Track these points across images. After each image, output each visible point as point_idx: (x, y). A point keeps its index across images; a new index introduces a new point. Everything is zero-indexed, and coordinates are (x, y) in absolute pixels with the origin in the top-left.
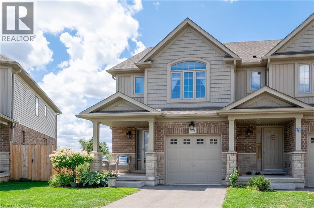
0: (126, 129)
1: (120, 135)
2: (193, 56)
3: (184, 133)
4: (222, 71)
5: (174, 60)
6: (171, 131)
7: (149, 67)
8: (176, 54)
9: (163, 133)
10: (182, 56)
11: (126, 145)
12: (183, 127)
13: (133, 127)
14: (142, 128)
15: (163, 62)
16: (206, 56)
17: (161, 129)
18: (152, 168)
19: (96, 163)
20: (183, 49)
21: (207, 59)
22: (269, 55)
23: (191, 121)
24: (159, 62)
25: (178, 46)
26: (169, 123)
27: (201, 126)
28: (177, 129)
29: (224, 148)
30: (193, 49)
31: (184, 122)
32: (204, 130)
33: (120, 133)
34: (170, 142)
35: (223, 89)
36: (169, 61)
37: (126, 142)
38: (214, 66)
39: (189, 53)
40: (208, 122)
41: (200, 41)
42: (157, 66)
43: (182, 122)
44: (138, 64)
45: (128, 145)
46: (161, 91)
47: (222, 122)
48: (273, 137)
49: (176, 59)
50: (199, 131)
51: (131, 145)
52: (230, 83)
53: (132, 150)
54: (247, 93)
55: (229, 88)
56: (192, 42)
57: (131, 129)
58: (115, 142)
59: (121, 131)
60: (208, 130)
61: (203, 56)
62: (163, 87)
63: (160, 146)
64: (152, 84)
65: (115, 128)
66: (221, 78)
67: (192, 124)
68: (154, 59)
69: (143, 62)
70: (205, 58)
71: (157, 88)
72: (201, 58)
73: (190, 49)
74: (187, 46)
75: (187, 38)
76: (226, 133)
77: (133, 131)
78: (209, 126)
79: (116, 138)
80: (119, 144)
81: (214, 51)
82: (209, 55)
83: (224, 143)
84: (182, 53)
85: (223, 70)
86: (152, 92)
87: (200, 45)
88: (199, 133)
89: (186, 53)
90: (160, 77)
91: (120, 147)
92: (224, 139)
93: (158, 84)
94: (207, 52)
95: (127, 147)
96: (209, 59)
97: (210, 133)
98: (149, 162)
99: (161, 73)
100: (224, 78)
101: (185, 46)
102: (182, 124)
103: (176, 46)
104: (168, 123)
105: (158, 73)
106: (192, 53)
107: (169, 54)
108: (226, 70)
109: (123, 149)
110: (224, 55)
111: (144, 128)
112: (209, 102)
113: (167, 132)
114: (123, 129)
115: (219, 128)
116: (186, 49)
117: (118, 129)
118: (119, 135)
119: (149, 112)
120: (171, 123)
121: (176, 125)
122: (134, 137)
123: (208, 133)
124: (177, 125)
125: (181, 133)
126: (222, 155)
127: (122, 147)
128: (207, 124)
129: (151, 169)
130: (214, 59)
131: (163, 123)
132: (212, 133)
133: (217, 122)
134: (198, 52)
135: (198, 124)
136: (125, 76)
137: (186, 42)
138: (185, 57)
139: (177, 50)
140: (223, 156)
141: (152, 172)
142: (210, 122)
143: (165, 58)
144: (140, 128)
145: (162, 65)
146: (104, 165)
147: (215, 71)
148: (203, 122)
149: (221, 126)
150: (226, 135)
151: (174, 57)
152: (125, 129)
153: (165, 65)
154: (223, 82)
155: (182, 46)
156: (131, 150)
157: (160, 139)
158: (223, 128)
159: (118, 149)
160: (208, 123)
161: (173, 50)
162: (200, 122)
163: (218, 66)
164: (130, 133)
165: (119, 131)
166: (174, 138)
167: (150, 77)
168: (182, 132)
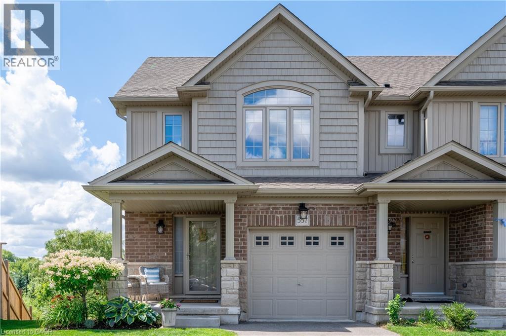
0: (154, 216)
1: (142, 227)
2: (287, 78)
3: (286, 226)
4: (342, 110)
5: (251, 85)
6: (261, 221)
7: (202, 95)
8: (255, 72)
9: (245, 224)
10: (266, 78)
11: (154, 247)
12: (285, 213)
13: (167, 213)
14: (185, 213)
15: (227, 87)
16: (311, 79)
17: (241, 217)
18: (234, 290)
19: (122, 281)
20: (267, 65)
21: (314, 85)
22: (432, 85)
23: (301, 202)
24: (221, 87)
25: (259, 58)
26: (257, 205)
27: (318, 212)
28: (273, 217)
29: (361, 254)
30: (287, 65)
31: (287, 205)
32: (324, 220)
33: (141, 223)
34: (254, 241)
35: (344, 144)
36: (240, 86)
37: (154, 240)
38: (327, 101)
39: (279, 72)
40: (330, 205)
41: (300, 51)
42: (216, 94)
43: (282, 205)
44: (183, 89)
45: (157, 247)
46: (226, 144)
47: (358, 205)
48: (428, 234)
49: (254, 83)
50: (315, 222)
51: (164, 247)
52: (357, 133)
53: (167, 257)
54: (381, 153)
55: (354, 142)
56: (284, 51)
57: (164, 216)
58: (131, 240)
59: (144, 219)
60: (332, 219)
61: (306, 79)
62: (229, 137)
63: (239, 249)
64: (208, 130)
65: (131, 213)
66: (340, 122)
67: (302, 208)
68: (210, 80)
69: (191, 86)
70: (308, 84)
71: (216, 137)
72: (302, 83)
73: (282, 65)
74: (276, 58)
75: (275, 44)
76: (364, 226)
77: (167, 219)
78: (333, 213)
79: (133, 233)
80: (139, 245)
81: (326, 72)
82: (318, 79)
83: (362, 244)
84: (266, 72)
85: (344, 108)
86: (207, 144)
87: (301, 58)
88: (316, 225)
89: (273, 72)
90: (222, 115)
91: (141, 250)
92: (361, 236)
93: (219, 130)
94: (313, 72)
95: (154, 250)
96: (317, 86)
97: (335, 226)
98: (229, 278)
99: (225, 108)
100: (347, 122)
101: (270, 58)
102: (283, 208)
103: (253, 58)
104: (254, 205)
105: (220, 108)
106: (284, 72)
107: (240, 72)
108: (350, 108)
109: (148, 254)
110: (346, 79)
111: (189, 213)
112: (317, 168)
113: (253, 222)
114: (147, 215)
115: (352, 216)
116: (274, 65)
117: (137, 216)
118: (140, 227)
119: (233, 184)
120: (260, 206)
121: (271, 210)
122: (169, 231)
123: (330, 226)
124: (273, 209)
125: (279, 225)
126: (358, 266)
127: (144, 250)
128: (329, 209)
129: (233, 293)
130: (326, 86)
131: (245, 205)
132: (339, 226)
133: (347, 205)
134: (296, 72)
135: (314, 208)
136: (144, 112)
137: (273, 51)
138: (272, 79)
139: (255, 65)
140: (359, 268)
141: (235, 297)
142: (335, 205)
143: (231, 79)
144: (182, 213)
145: (227, 94)
146: (130, 285)
147: (329, 110)
148: (322, 205)
149: (355, 212)
150: (364, 230)
151: (251, 80)
152: (150, 216)
153: (233, 94)
154: (344, 130)
155: (266, 58)
156: (164, 257)
157: (241, 236)
158: (360, 216)
159: (137, 254)
160: (332, 206)
161: (249, 65)
162: (316, 205)
163: (334, 101)
164: (161, 223)
165: (138, 219)
166: (262, 234)
167: (203, 115)
168: (282, 223)
